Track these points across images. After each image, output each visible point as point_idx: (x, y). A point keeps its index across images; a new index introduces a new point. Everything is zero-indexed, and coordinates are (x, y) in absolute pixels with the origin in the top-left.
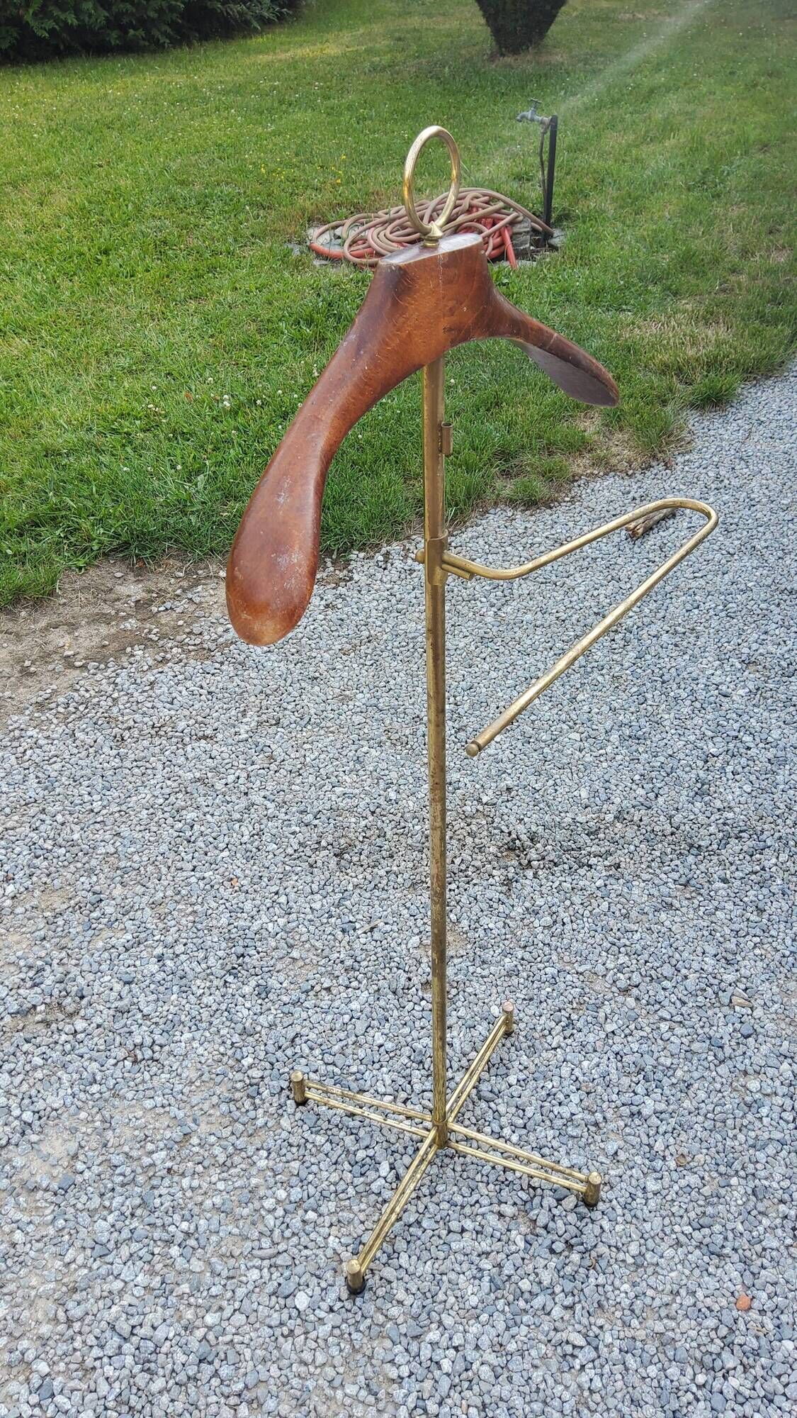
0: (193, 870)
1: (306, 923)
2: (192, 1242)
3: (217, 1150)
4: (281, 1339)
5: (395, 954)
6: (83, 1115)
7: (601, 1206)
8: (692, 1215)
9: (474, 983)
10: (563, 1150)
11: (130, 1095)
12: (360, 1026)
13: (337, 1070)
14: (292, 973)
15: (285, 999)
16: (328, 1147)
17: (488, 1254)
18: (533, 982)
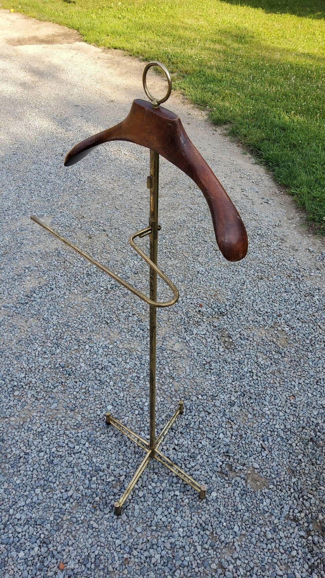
0: (299, 383)
1: (267, 422)
2: (136, 378)
3: (166, 386)
4: (100, 401)
5: (248, 455)
6: (186, 352)
7: (115, 517)
8: (102, 557)
9: (230, 488)
10: (142, 507)
11: (192, 363)
12: (211, 436)
13: (191, 426)
14: (240, 414)
15: (227, 411)
16: (161, 419)
17: (109, 468)
18: (230, 517)
